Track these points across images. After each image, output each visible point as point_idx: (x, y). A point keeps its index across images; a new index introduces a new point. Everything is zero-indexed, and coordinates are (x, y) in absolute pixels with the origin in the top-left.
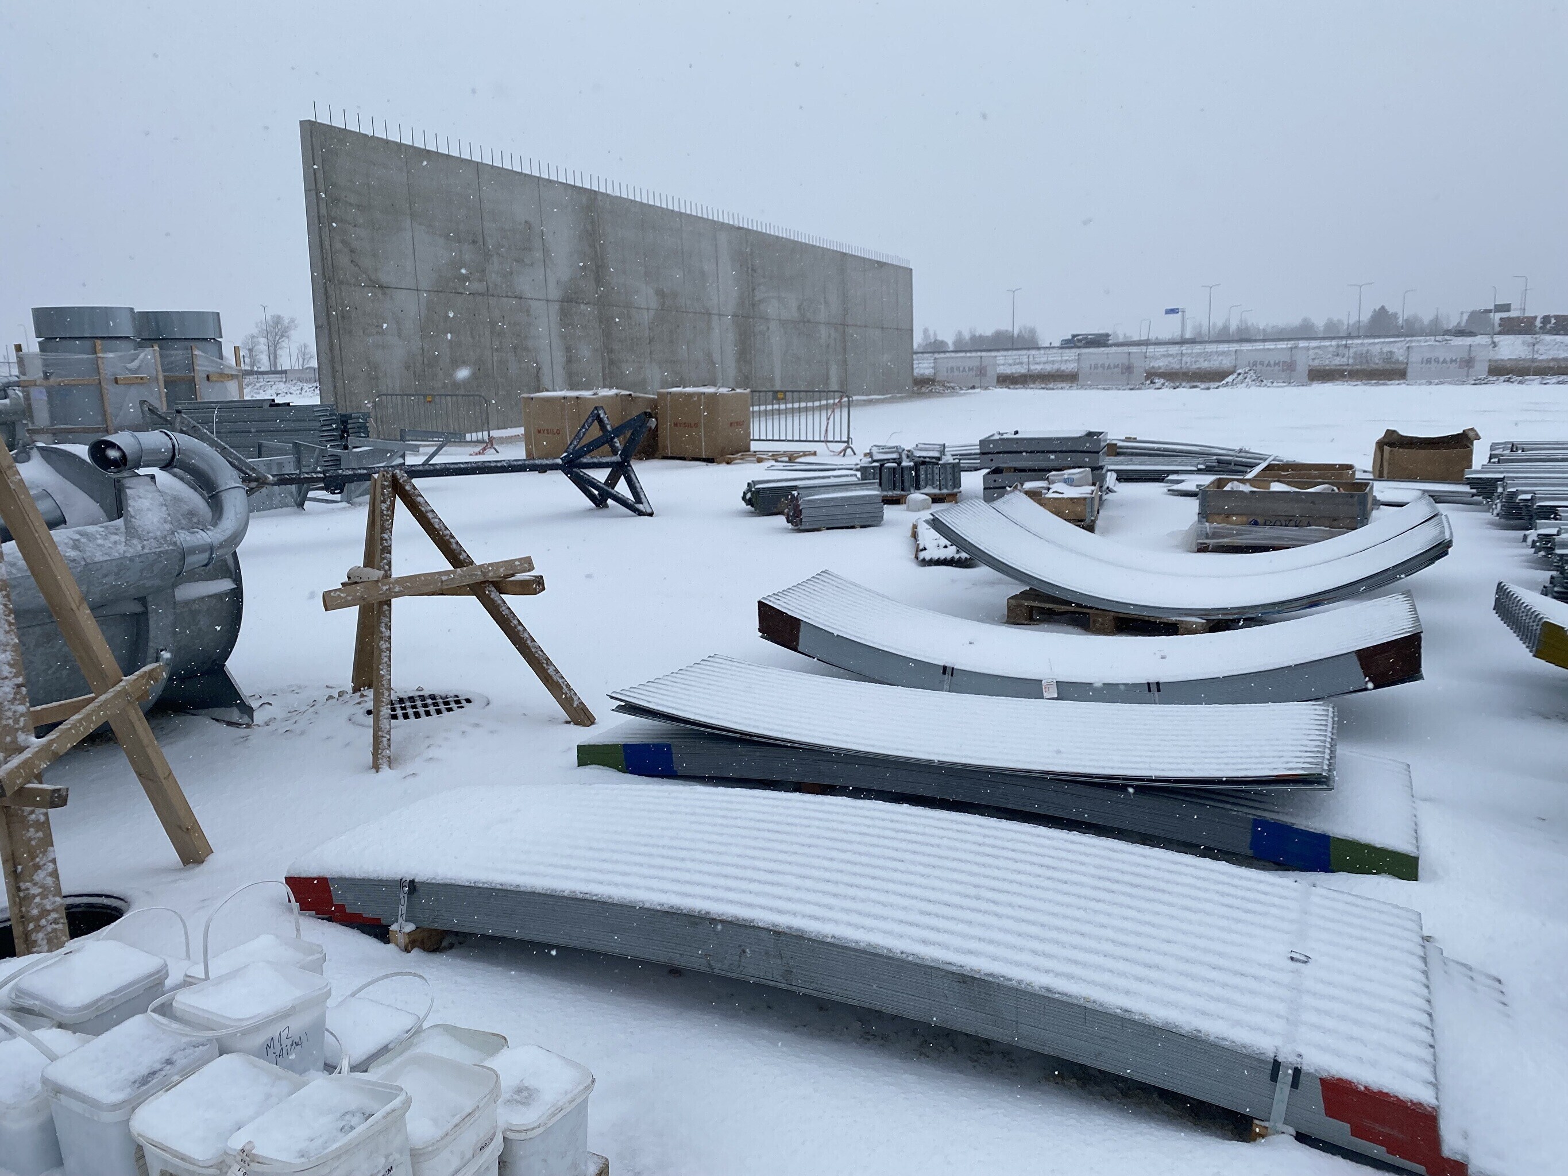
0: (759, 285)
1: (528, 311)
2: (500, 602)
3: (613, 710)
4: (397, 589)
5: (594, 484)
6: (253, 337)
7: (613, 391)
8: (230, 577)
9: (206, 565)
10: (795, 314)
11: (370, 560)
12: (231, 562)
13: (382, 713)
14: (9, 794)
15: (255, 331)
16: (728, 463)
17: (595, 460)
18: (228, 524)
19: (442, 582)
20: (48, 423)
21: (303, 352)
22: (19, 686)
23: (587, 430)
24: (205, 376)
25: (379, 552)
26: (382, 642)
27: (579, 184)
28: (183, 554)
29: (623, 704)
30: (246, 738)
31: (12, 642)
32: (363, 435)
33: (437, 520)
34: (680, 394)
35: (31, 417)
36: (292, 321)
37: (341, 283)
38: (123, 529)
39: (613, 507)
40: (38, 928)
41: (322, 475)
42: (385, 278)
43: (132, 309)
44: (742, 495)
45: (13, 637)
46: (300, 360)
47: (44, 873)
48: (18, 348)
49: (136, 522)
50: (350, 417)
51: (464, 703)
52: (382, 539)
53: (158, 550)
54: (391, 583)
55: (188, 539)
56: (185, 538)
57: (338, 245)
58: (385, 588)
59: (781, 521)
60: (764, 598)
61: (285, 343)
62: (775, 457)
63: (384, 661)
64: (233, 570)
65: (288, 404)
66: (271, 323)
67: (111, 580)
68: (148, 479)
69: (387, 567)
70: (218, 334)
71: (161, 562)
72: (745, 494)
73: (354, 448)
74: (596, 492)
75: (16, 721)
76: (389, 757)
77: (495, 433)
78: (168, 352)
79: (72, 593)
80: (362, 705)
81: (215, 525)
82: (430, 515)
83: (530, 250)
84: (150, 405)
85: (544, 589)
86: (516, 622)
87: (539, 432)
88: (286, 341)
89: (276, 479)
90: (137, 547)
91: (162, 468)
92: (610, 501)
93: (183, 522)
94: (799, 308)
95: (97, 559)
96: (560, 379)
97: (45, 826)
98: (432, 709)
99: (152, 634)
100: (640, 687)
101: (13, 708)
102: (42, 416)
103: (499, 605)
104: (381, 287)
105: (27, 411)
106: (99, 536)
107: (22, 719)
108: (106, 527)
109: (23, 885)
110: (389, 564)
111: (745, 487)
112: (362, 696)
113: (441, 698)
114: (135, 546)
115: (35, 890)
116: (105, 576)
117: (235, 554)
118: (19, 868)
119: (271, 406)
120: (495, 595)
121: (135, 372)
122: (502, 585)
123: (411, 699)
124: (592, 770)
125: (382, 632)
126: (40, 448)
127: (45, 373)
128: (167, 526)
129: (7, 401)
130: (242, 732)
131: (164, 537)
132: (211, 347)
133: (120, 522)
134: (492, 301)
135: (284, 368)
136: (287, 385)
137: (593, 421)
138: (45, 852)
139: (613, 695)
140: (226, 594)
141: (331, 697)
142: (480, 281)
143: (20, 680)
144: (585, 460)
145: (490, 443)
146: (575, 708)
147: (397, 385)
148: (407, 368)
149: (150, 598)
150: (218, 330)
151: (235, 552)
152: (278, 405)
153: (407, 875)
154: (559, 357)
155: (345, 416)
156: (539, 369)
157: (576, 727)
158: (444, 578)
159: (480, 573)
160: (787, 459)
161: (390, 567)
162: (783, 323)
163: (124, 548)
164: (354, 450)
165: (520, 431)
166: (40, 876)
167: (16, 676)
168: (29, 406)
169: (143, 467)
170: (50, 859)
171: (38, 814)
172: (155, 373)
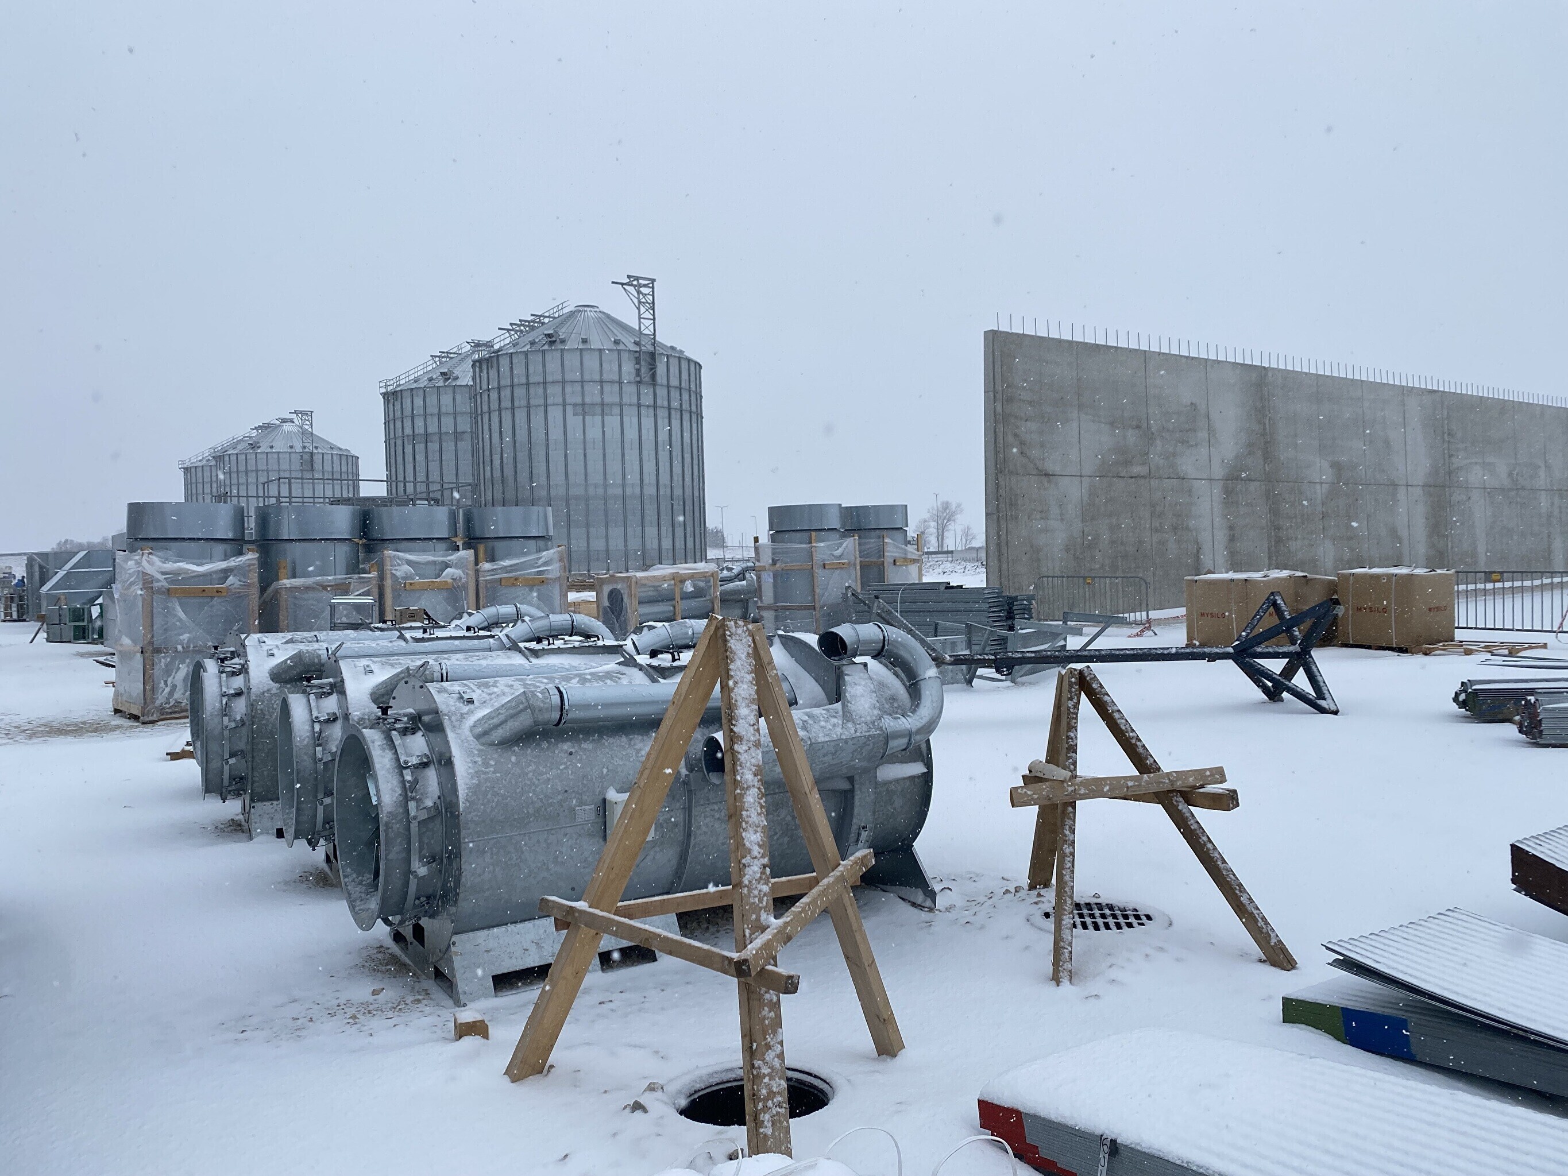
0: (1457, 450)
1: (1190, 491)
2: (1188, 814)
3: (1329, 964)
4: (1082, 792)
5: (1269, 676)
6: (925, 521)
7: (1285, 573)
8: (923, 761)
9: (905, 750)
10: (1506, 483)
11: (1053, 755)
12: (924, 746)
13: (1064, 923)
14: (753, 974)
15: (927, 516)
16: (1426, 654)
17: (1271, 650)
18: (925, 712)
19: (1128, 788)
20: (772, 601)
21: (967, 534)
22: (764, 866)
23: (1261, 617)
24: (892, 561)
25: (1064, 750)
26: (1066, 846)
27: (1248, 362)
28: (887, 737)
29: (1342, 958)
30: (929, 924)
31: (762, 824)
32: (1026, 616)
33: (1123, 721)
34: (1365, 575)
35: (760, 598)
36: (959, 506)
37: (1011, 473)
38: (841, 713)
39: (1289, 701)
40: (766, 1109)
41: (993, 657)
42: (1050, 466)
43: (840, 505)
44: (1453, 696)
45: (763, 819)
46: (964, 540)
47: (773, 1054)
48: (756, 540)
49: (851, 707)
50: (1015, 599)
51: (1144, 920)
52: (1068, 737)
53: (867, 734)
54: (1077, 784)
55: (892, 724)
56: (890, 724)
57: (1010, 439)
58: (1070, 789)
59: (1510, 731)
60: (1518, 841)
61: (951, 526)
62: (1489, 648)
63: (1067, 866)
64: (925, 755)
65: (961, 587)
66: (941, 509)
67: (828, 759)
68: (862, 666)
69: (1072, 767)
70: (904, 525)
71: (869, 745)
72: (1457, 695)
73: (1021, 629)
74: (1270, 684)
75: (761, 901)
76: (1070, 971)
77: (1154, 614)
78: (867, 541)
79: (806, 778)
80: (1040, 905)
81: (914, 712)
82: (1116, 715)
83: (1195, 431)
84: (854, 590)
85: (1238, 805)
86: (1205, 839)
87: (1202, 615)
88: (953, 524)
89: (952, 659)
90: (850, 731)
91: (873, 657)
92: (1285, 695)
93: (887, 706)
94: (1510, 475)
95: (819, 740)
96: (1220, 560)
97: (776, 1006)
98: (1111, 921)
99: (856, 811)
100: (1362, 939)
101: (760, 887)
102: (768, 596)
103: (1187, 818)
104: (1047, 475)
105: (758, 591)
106: (822, 719)
107: (765, 898)
108: (828, 710)
109: (757, 1063)
110: (1075, 763)
111: (1458, 687)
112: (1039, 895)
113: (1120, 909)
114: (850, 729)
115: (765, 1070)
116: (824, 756)
117: (928, 742)
118: (755, 1045)
119: (947, 588)
120: (1182, 806)
121: (840, 557)
122: (1191, 796)
123: (1088, 906)
124: (1302, 1032)
125: (1065, 836)
126: (780, 636)
127: (773, 560)
128: (876, 712)
129: (744, 583)
130: (924, 915)
131: (873, 723)
132: (898, 535)
133: (838, 706)
134: (1154, 483)
135: (950, 549)
136: (952, 564)
137: (1269, 607)
138: (775, 1032)
139: (1329, 945)
140: (918, 777)
141: (1007, 891)
142: (1143, 464)
143: (766, 861)
144: (1259, 650)
145: (1148, 625)
146: (1272, 947)
147: (1057, 569)
148: (1067, 550)
149: (857, 777)
150: (904, 517)
151: (929, 740)
152: (953, 587)
153: (1107, 1132)
154: (1221, 536)
155: (1011, 598)
156: (1199, 550)
157: (1273, 969)
158: (1130, 784)
159: (1167, 781)
160: (1506, 652)
161: (1076, 767)
162: (1491, 493)
163: (841, 731)
164: (1020, 631)
165: (1182, 611)
166: (770, 1056)
167: (763, 857)
168: (760, 587)
169: (861, 655)
170: (779, 1040)
171: (771, 995)
172: (853, 558)
